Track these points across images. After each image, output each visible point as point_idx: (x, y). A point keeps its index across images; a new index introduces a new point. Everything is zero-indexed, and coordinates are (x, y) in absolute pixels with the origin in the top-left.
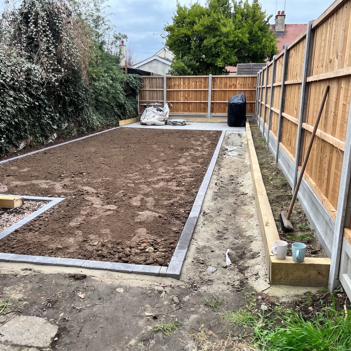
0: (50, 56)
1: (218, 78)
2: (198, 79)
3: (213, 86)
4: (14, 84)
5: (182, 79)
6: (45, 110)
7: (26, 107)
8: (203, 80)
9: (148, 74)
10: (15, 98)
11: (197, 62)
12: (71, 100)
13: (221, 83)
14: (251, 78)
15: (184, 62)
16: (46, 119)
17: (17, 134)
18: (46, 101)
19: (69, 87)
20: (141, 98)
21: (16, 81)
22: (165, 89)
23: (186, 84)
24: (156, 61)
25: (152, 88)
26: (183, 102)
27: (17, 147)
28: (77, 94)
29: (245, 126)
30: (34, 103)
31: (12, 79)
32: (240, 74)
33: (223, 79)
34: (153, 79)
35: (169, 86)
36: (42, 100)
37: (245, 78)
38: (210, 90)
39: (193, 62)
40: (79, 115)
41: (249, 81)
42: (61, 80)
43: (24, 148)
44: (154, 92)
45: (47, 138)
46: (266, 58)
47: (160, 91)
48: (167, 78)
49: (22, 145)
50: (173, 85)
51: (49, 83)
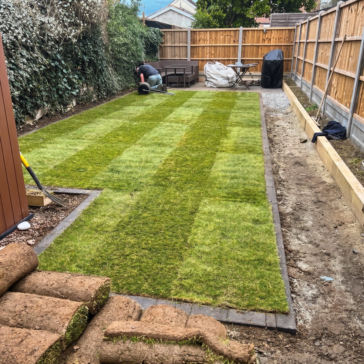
0: (65, 6)
1: (250, 31)
2: (227, 32)
3: (243, 40)
4: (26, 42)
5: (208, 33)
6: (63, 73)
7: (41, 69)
8: (232, 33)
9: (169, 27)
10: (27, 59)
11: (224, 12)
12: (90, 60)
13: (253, 37)
14: (287, 31)
15: (209, 12)
16: (64, 84)
17: (32, 103)
18: (63, 62)
19: (87, 45)
20: (162, 55)
21: (28, 39)
22: (189, 45)
23: (214, 38)
24: (171, 12)
25: (174, 43)
26: (209, 59)
27: (33, 117)
28: (96, 52)
29: (281, 87)
30: (49, 64)
31: (25, 36)
32: (275, 26)
33: (256, 31)
34: (176, 33)
35: (193, 41)
36: (59, 61)
37: (281, 31)
38: (240, 44)
39: (220, 12)
40: (99, 77)
41: (285, 35)
42: (80, 36)
43: (41, 118)
44: (176, 48)
45: (65, 105)
46: (302, 6)
47: (183, 47)
48: (191, 31)
49: (38, 116)
50: (198, 39)
51: (65, 40)
